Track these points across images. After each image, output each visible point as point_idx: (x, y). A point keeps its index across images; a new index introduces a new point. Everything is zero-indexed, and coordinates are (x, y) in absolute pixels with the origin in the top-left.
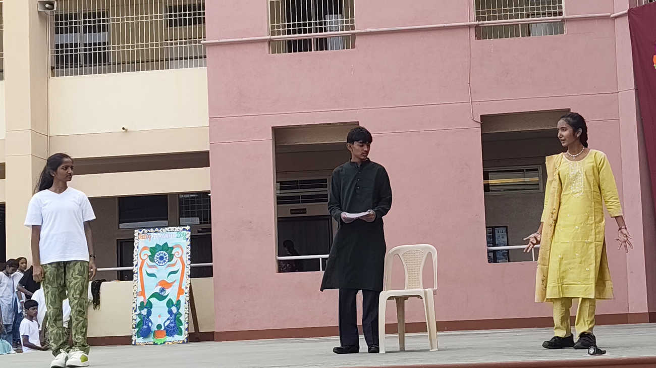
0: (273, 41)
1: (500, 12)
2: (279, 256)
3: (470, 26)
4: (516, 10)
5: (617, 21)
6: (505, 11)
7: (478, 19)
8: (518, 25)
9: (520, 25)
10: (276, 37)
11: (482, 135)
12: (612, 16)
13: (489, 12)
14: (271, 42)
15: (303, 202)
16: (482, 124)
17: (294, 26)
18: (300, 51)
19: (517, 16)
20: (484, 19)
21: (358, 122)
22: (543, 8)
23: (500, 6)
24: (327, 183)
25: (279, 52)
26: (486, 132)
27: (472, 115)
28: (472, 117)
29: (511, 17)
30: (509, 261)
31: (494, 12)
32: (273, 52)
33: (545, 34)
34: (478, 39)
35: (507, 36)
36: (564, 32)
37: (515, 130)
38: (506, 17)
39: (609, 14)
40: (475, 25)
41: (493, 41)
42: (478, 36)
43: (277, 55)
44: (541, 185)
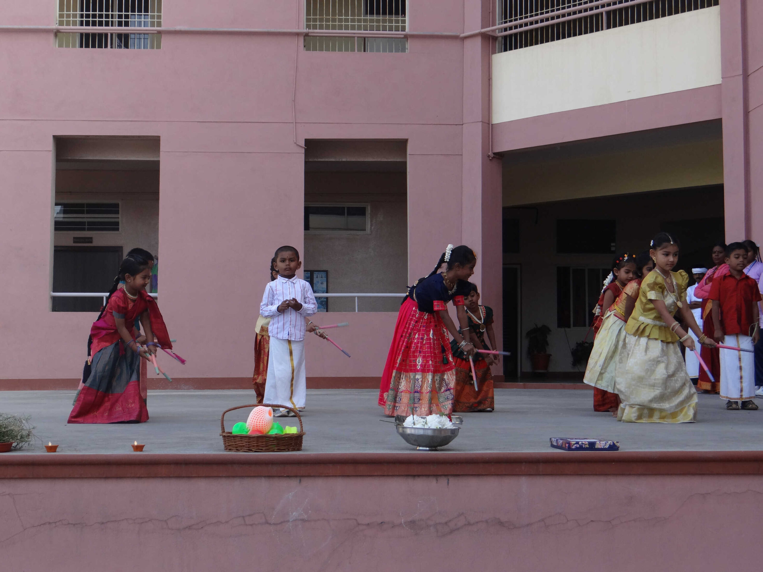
0: (60, 32)
1: (334, 20)
2: (54, 292)
3: (298, 34)
4: (353, 21)
5: (467, 43)
6: (340, 20)
7: (308, 26)
8: (354, 37)
9: (356, 38)
10: (65, 27)
11: (306, 162)
12: (462, 35)
13: (321, 20)
14: (58, 34)
15: (89, 229)
16: (306, 150)
17: (88, 16)
18: (94, 46)
19: (353, 28)
20: (315, 27)
21: (159, 137)
22: (384, 21)
23: (334, 14)
24: (120, 209)
25: (68, 46)
26: (310, 160)
27: (295, 138)
28: (295, 140)
29: (347, 28)
30: (327, 311)
31: (328, 20)
32: (60, 46)
33: (385, 51)
34: (307, 50)
35: (340, 50)
36: (406, 50)
37: (344, 160)
38: (340, 28)
39: (458, 34)
40: (304, 33)
41: (324, 53)
42: (307, 47)
43: (64, 49)
44: (368, 226)
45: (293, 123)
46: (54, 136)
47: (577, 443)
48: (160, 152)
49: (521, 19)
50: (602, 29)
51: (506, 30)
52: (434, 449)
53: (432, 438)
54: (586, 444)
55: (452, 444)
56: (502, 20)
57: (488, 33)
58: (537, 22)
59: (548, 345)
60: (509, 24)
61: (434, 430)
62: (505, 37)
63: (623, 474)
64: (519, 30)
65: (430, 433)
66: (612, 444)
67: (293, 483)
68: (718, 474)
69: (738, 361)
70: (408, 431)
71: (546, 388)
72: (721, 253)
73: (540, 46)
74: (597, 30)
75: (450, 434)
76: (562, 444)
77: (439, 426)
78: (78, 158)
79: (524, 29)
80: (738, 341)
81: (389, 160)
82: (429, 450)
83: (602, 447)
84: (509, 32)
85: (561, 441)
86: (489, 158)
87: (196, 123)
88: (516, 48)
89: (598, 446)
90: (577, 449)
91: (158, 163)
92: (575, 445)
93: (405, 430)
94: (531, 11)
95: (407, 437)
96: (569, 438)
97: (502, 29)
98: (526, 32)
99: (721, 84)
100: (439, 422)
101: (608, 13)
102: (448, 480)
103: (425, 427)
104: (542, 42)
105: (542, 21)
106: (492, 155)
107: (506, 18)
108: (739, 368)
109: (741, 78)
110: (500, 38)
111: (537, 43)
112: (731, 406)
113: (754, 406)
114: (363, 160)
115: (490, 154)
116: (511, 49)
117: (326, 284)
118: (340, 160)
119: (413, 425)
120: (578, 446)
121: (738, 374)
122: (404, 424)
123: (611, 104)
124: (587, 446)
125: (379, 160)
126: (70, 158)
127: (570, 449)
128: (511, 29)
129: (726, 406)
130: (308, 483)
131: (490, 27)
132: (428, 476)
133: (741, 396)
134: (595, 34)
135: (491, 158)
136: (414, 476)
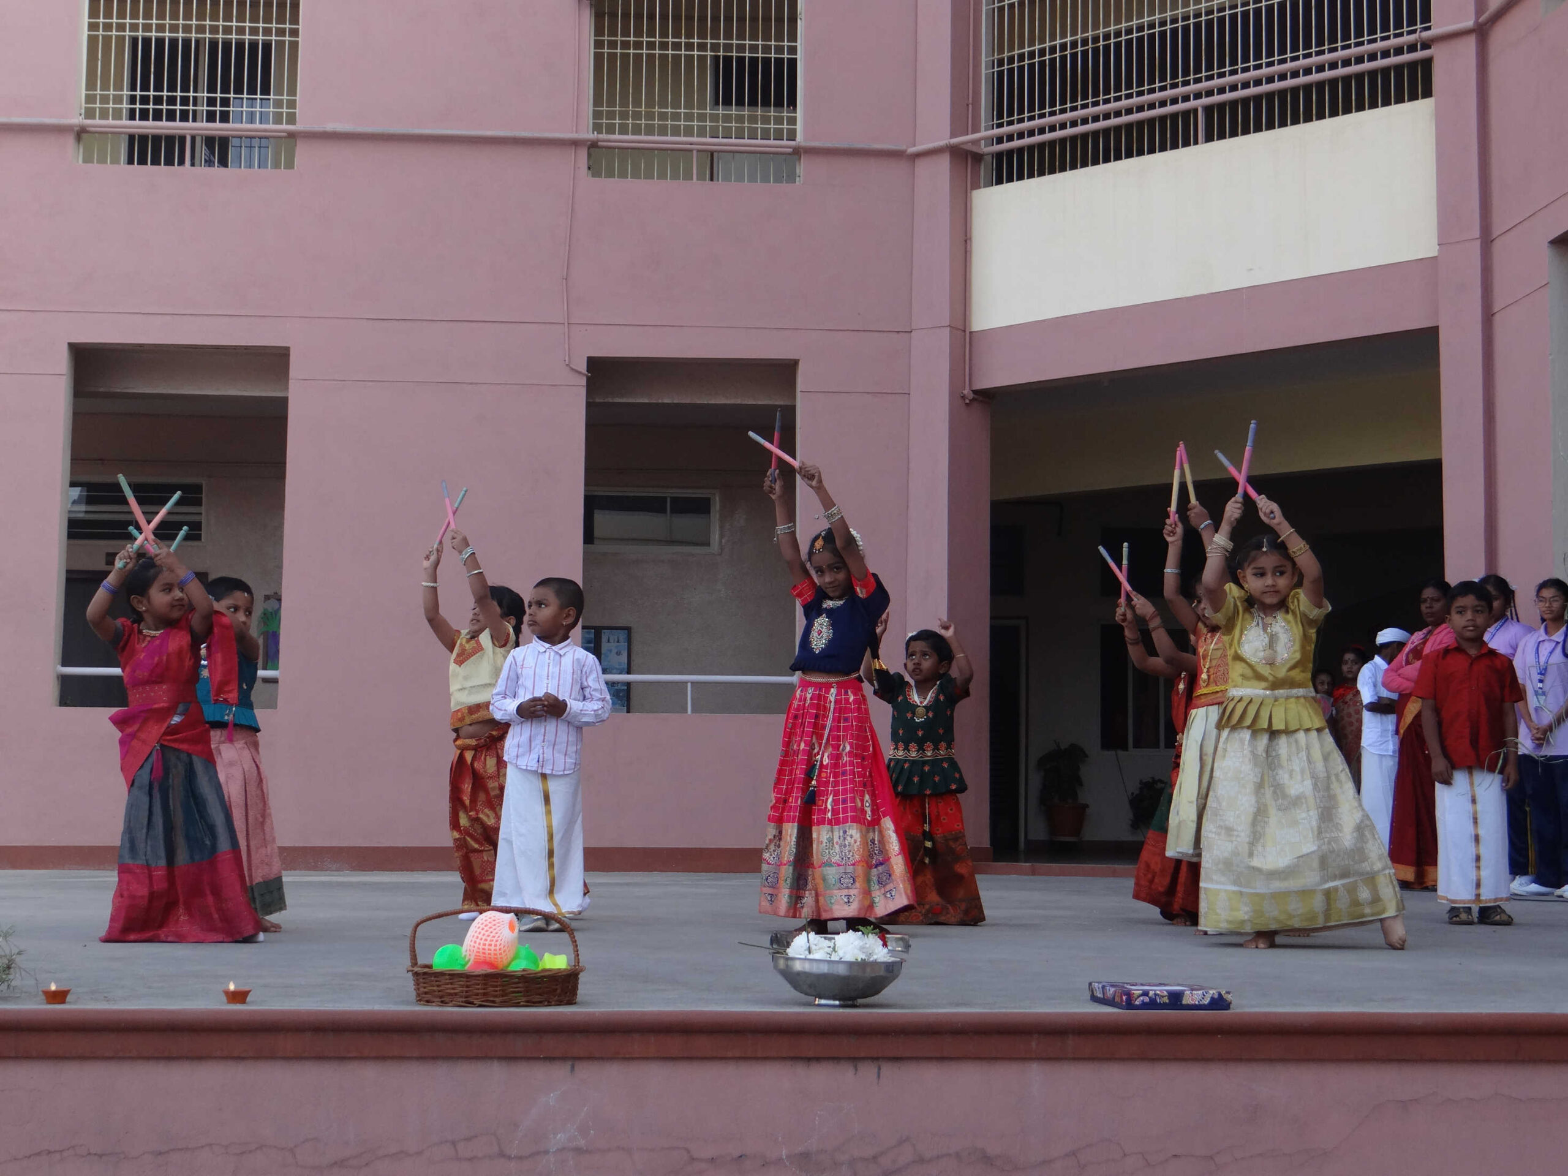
0: (88, 132)
1: (650, 116)
2: (63, 665)
3: (575, 143)
4: (689, 117)
5: (923, 168)
6: (663, 116)
7: (597, 128)
8: (691, 151)
9: (695, 153)
10: (98, 121)
11: (589, 405)
12: (912, 150)
13: (624, 115)
14: (84, 136)
16: (588, 379)
17: (145, 100)
18: (156, 162)
19: (689, 132)
20: (611, 130)
21: (287, 349)
22: (753, 119)
23: (650, 104)
24: (203, 496)
25: (102, 160)
26: (598, 400)
27: (568, 354)
28: (567, 359)
29: (676, 131)
30: (628, 711)
31: (637, 116)
32: (88, 159)
33: (752, 179)
34: (593, 176)
35: (662, 176)
36: (797, 179)
37: (667, 401)
38: (663, 131)
39: (904, 147)
40: (588, 140)
41: (630, 183)
42: (593, 169)
43: (95, 167)
44: (715, 537)
45: (564, 324)
46: (72, 346)
47: (1145, 993)
48: (288, 380)
49: (1031, 118)
50: (1196, 143)
51: (1000, 140)
52: (850, 1003)
53: (844, 980)
54: (1163, 997)
55: (889, 993)
56: (993, 121)
57: (965, 147)
58: (1063, 126)
59: (1081, 784)
60: (1006, 129)
61: (851, 964)
62: (999, 156)
63: (1239, 1060)
64: (1027, 141)
65: (842, 970)
66: (1216, 996)
67: (559, 1072)
68: (1434, 1061)
69: (1472, 824)
70: (798, 966)
71: (1076, 874)
72: (1438, 600)
73: (1069, 174)
74: (1186, 144)
75: (882, 973)
76: (1115, 995)
77: (861, 956)
78: (119, 391)
79: (1037, 139)
80: (1472, 784)
81: (760, 403)
82: (840, 1006)
83: (1197, 1003)
84: (1006, 146)
85: (1112, 990)
86: (964, 400)
87: (365, 320)
88: (1020, 178)
89: (1187, 1000)
90: (1144, 1006)
91: (284, 401)
92: (1142, 998)
93: (790, 963)
94: (1053, 104)
95: (795, 979)
96: (1127, 983)
97: (993, 140)
98: (1041, 146)
99: (1436, 257)
100: (862, 949)
101: (1209, 109)
102: (879, 1069)
103: (833, 959)
104: (1074, 167)
105: (1074, 124)
106: (971, 396)
107: (1000, 116)
108: (1473, 839)
109: (1478, 243)
110: (989, 158)
111: (1063, 169)
112: (1457, 916)
113: (1504, 918)
114: (704, 402)
115: (965, 392)
116: (1010, 180)
117: (626, 654)
118: (660, 401)
119: (807, 952)
120: (1147, 999)
121: (1471, 850)
122: (789, 950)
123: (1212, 293)
124: (1166, 1000)
125: (738, 401)
126: (101, 390)
127: (1130, 1005)
128: (1010, 138)
129: (1446, 917)
130: (588, 1072)
131: (967, 134)
132: (836, 1059)
133: (1478, 895)
134: (1182, 153)
135: (967, 401)
136: (809, 1060)
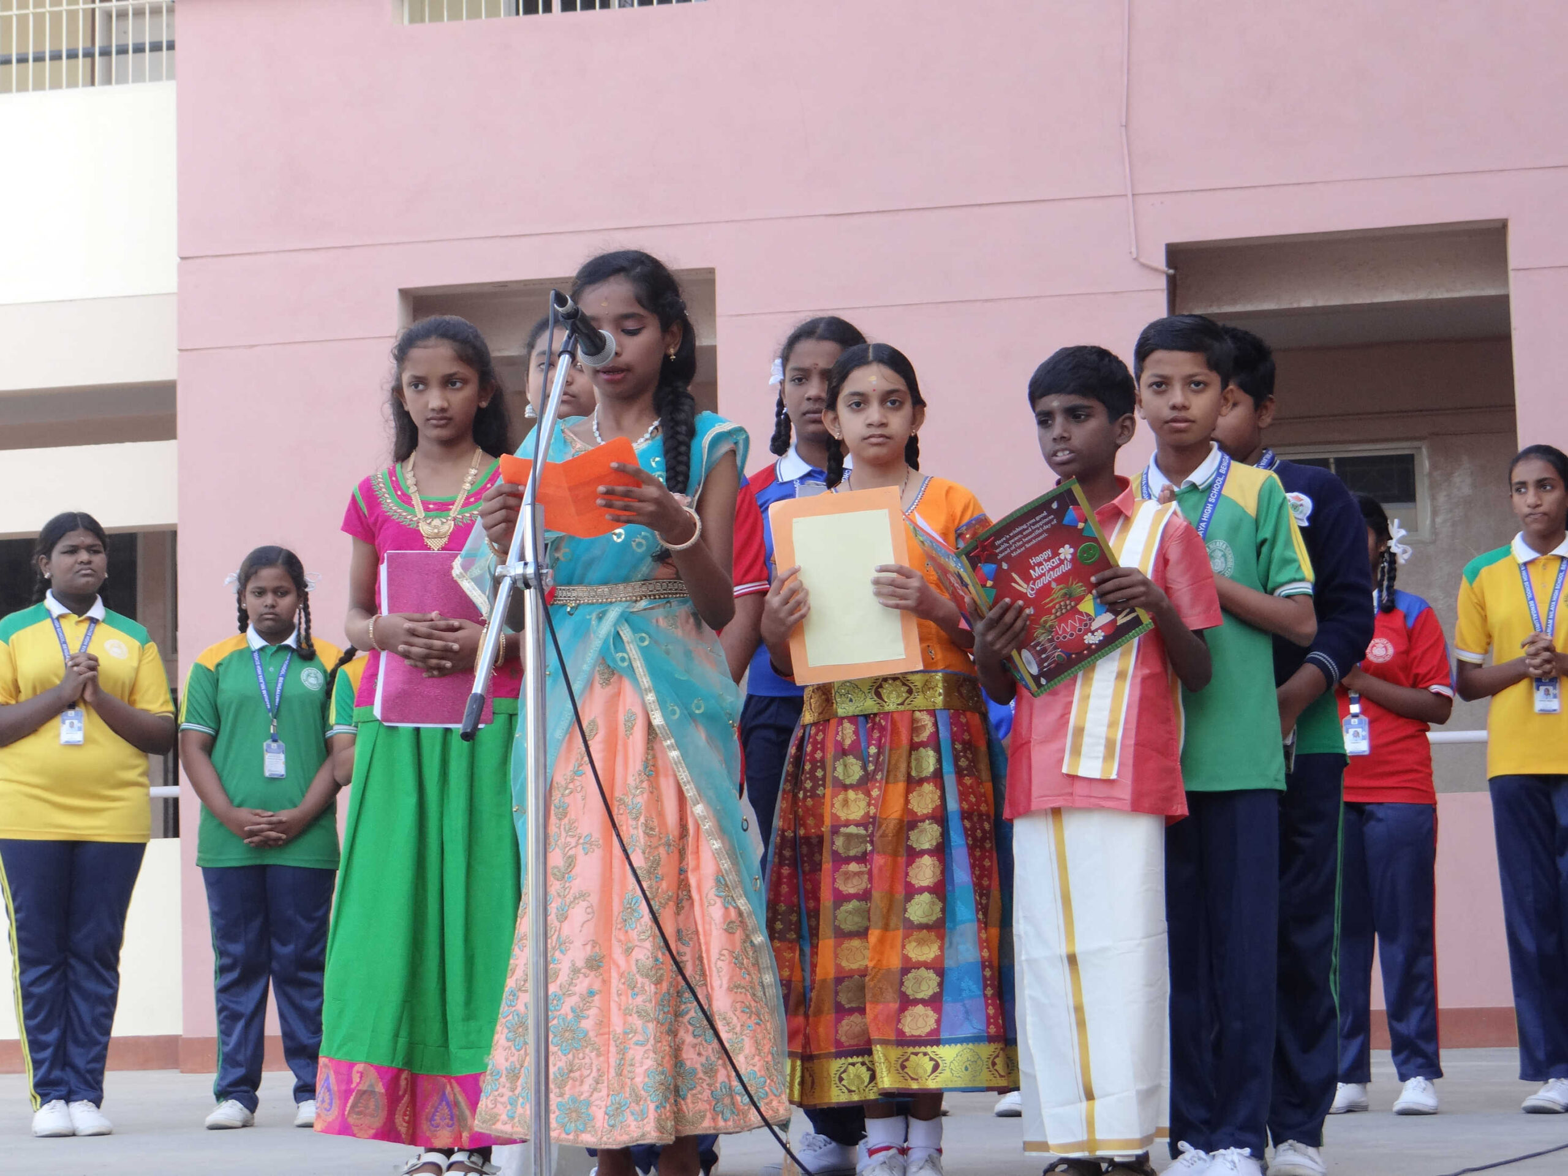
16: (1169, 280)
21: (712, 271)
25: (436, 17)
27: (1134, 243)
28: (1134, 250)
32: (416, 17)
37: (1307, 303)
43: (427, 27)
45: (1126, 195)
46: (405, 293)
48: (714, 315)
81: (1458, 295)
87: (823, 218)
114: (1368, 301)
118: (1295, 305)
125: (1422, 295)
